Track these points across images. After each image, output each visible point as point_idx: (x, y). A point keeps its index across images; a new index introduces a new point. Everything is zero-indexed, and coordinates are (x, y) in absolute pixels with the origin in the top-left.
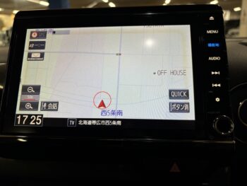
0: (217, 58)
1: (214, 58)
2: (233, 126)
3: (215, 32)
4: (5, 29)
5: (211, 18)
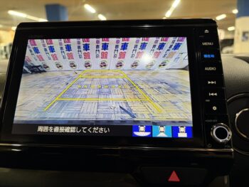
1: (210, 69)
3: (210, 44)
4: (3, 45)
5: (207, 31)
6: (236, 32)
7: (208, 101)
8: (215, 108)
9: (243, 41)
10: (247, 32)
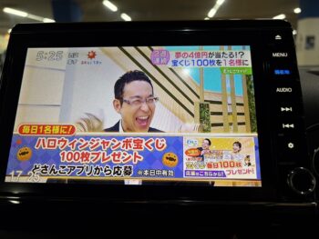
0: (287, 90)
1: (284, 90)
2: (314, 182)
3: (283, 55)
5: (278, 37)
6: (298, 38)
7: (282, 135)
8: (291, 145)
9: (307, 48)
10: (313, 37)
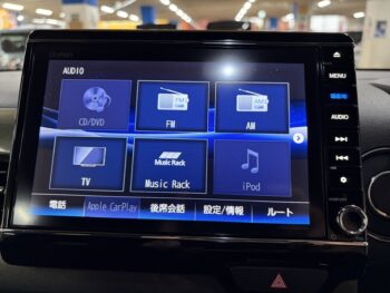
0: (343, 117)
1: (339, 117)
2: (366, 221)
3: (341, 76)
5: (337, 55)
6: (366, 22)
7: (334, 168)
8: (343, 180)
9: (377, 36)
10: (384, 23)
